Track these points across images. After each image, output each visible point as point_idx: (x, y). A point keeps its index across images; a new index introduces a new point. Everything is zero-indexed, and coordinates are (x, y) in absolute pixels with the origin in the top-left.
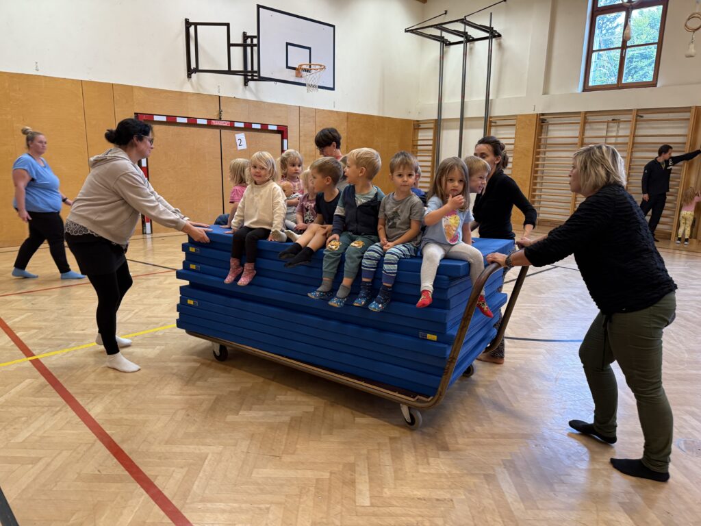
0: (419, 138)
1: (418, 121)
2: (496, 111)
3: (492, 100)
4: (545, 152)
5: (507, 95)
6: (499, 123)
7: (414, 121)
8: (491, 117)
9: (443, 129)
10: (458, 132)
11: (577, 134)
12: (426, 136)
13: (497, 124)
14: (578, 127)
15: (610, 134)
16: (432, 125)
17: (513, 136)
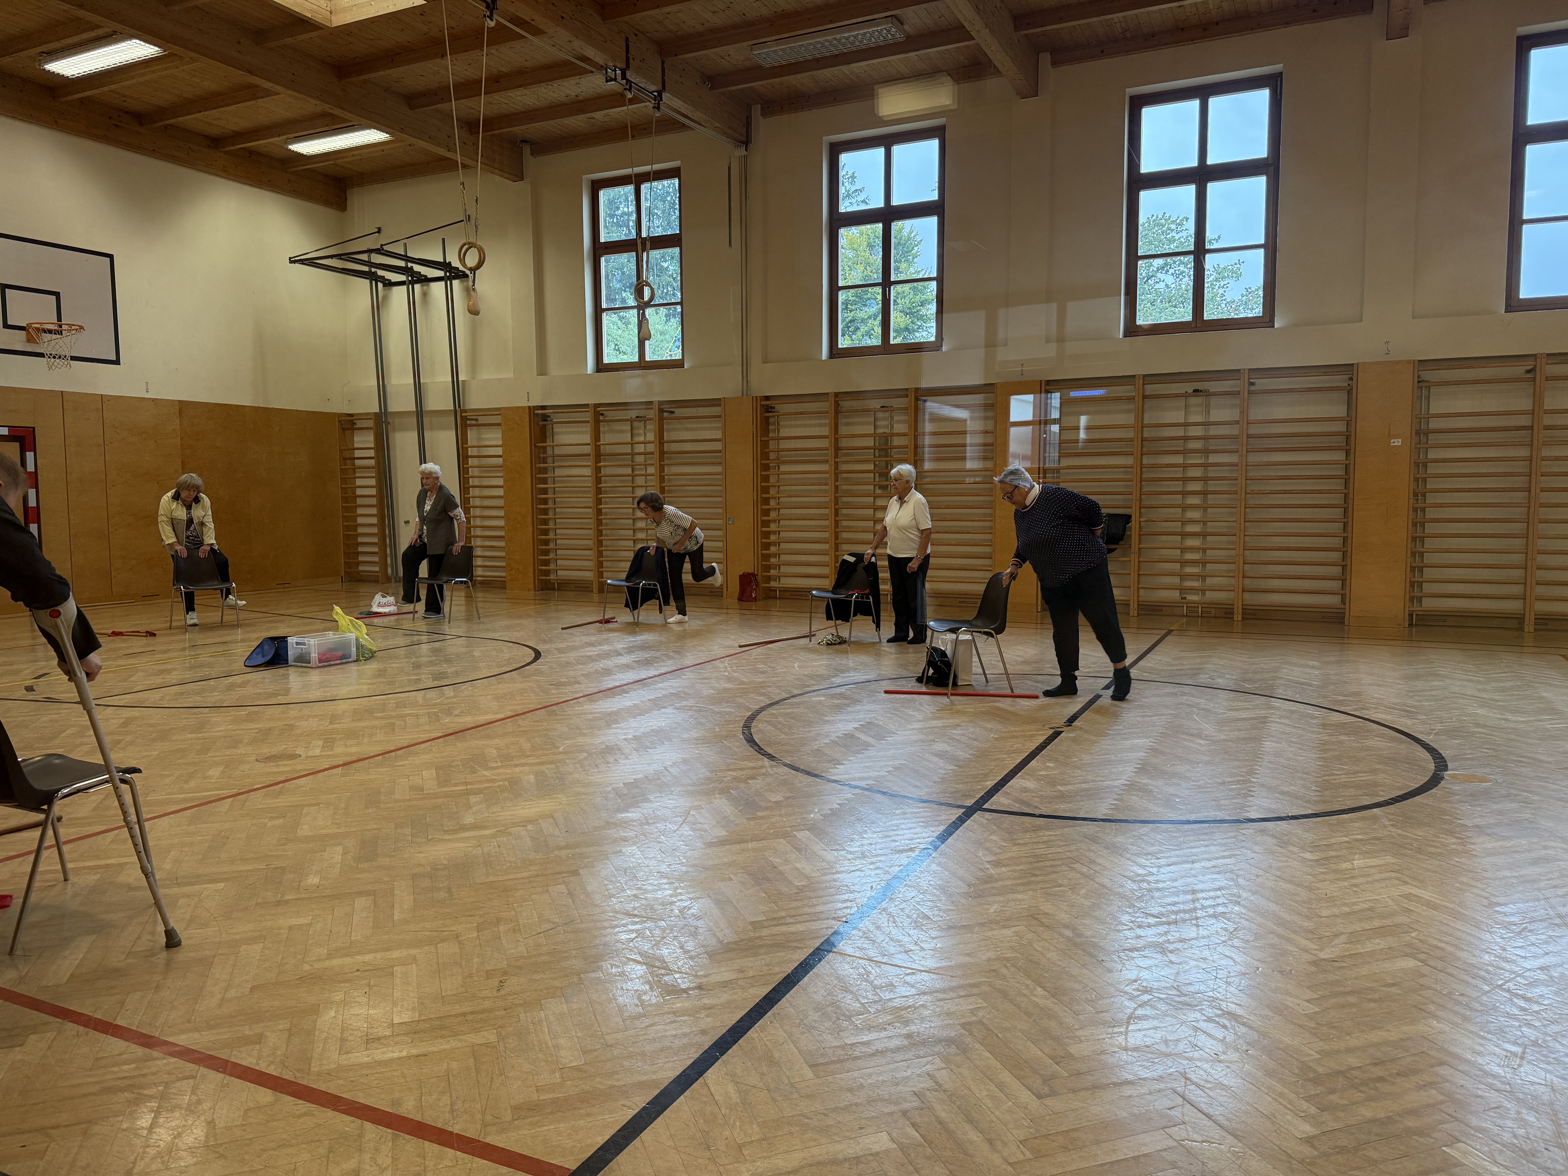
0: (356, 446)
1: (351, 415)
2: (475, 401)
3: (463, 381)
4: (554, 468)
5: (487, 374)
6: (482, 420)
7: (340, 415)
8: (466, 411)
9: (394, 431)
10: (414, 435)
11: (587, 438)
12: (364, 441)
13: (479, 422)
14: (588, 428)
15: (637, 439)
16: (370, 423)
17: (500, 443)
